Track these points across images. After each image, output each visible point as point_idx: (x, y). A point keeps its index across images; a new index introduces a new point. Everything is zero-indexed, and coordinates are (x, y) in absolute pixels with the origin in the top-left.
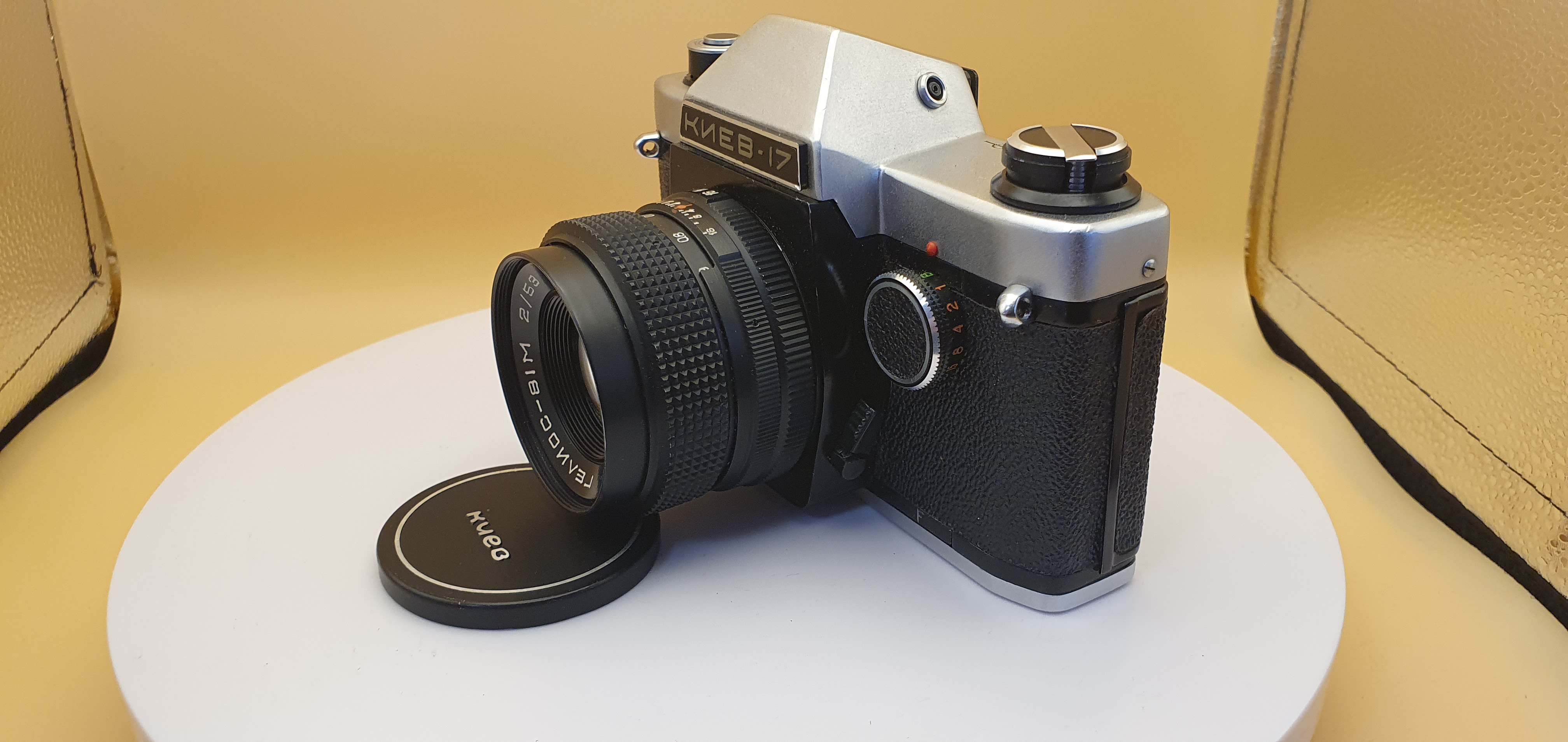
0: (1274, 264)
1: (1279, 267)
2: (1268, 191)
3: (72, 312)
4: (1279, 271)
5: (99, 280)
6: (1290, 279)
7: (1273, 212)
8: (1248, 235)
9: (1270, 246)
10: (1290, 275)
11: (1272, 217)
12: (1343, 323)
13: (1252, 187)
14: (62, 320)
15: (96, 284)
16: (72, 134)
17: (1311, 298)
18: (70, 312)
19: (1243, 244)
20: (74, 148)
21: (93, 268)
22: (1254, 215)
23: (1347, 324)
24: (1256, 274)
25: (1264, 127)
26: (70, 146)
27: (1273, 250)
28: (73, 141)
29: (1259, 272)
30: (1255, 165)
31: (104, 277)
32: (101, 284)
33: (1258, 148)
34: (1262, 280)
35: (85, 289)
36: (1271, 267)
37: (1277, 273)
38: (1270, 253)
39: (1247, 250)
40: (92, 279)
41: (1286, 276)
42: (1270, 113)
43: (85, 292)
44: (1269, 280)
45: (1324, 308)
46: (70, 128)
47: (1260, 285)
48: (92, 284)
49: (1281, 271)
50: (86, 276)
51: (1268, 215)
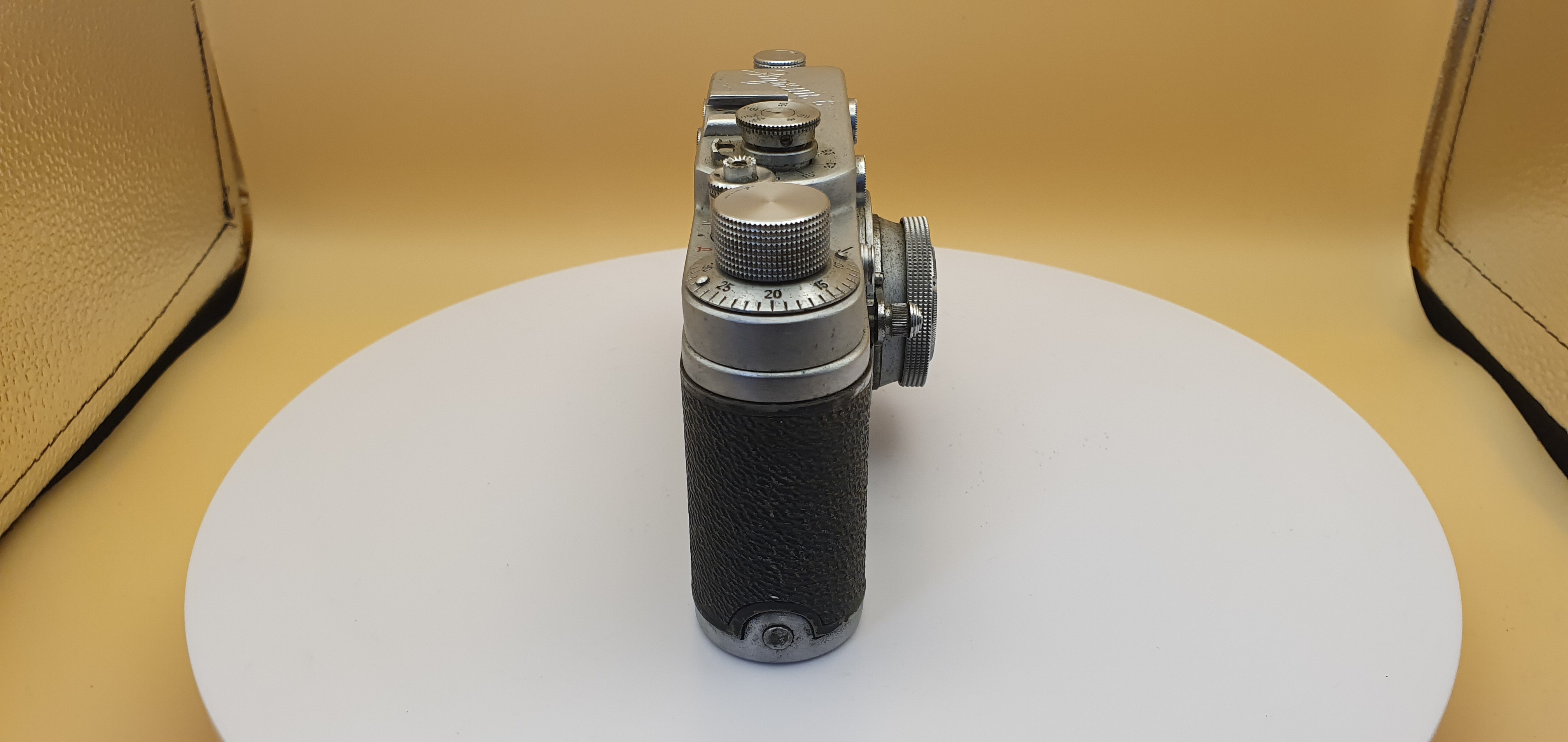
0: (1443, 236)
1: (1447, 238)
2: (1441, 155)
3: (208, 257)
4: (1448, 245)
5: (233, 222)
6: (1460, 253)
7: (1445, 179)
8: (1413, 202)
9: (1440, 216)
10: (1460, 250)
11: (1444, 184)
12: (1521, 308)
13: (1423, 151)
14: (198, 264)
15: (229, 227)
16: (207, 78)
17: (1484, 276)
18: (205, 256)
19: (1407, 211)
20: (209, 91)
21: (227, 211)
22: (1422, 180)
23: (1525, 309)
24: (1420, 244)
25: (1441, 85)
26: (206, 89)
27: (1442, 220)
28: (208, 85)
29: (1424, 243)
30: (1428, 127)
31: (237, 220)
32: (234, 226)
33: (1433, 109)
34: (1427, 251)
35: (220, 231)
36: (1438, 238)
37: (1445, 246)
38: (1439, 224)
39: (1411, 217)
40: (227, 221)
41: (1456, 250)
42: (1450, 71)
43: (219, 235)
44: (1435, 252)
45: (1499, 288)
46: (206, 71)
47: (1425, 256)
48: (225, 226)
49: (1451, 244)
50: (219, 218)
51: (1440, 184)
